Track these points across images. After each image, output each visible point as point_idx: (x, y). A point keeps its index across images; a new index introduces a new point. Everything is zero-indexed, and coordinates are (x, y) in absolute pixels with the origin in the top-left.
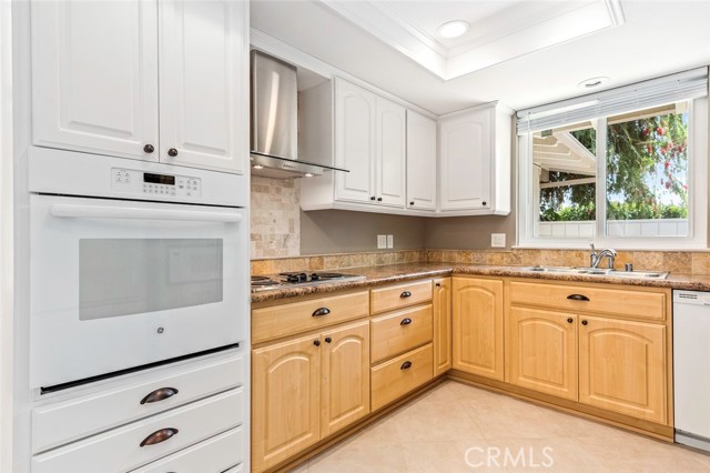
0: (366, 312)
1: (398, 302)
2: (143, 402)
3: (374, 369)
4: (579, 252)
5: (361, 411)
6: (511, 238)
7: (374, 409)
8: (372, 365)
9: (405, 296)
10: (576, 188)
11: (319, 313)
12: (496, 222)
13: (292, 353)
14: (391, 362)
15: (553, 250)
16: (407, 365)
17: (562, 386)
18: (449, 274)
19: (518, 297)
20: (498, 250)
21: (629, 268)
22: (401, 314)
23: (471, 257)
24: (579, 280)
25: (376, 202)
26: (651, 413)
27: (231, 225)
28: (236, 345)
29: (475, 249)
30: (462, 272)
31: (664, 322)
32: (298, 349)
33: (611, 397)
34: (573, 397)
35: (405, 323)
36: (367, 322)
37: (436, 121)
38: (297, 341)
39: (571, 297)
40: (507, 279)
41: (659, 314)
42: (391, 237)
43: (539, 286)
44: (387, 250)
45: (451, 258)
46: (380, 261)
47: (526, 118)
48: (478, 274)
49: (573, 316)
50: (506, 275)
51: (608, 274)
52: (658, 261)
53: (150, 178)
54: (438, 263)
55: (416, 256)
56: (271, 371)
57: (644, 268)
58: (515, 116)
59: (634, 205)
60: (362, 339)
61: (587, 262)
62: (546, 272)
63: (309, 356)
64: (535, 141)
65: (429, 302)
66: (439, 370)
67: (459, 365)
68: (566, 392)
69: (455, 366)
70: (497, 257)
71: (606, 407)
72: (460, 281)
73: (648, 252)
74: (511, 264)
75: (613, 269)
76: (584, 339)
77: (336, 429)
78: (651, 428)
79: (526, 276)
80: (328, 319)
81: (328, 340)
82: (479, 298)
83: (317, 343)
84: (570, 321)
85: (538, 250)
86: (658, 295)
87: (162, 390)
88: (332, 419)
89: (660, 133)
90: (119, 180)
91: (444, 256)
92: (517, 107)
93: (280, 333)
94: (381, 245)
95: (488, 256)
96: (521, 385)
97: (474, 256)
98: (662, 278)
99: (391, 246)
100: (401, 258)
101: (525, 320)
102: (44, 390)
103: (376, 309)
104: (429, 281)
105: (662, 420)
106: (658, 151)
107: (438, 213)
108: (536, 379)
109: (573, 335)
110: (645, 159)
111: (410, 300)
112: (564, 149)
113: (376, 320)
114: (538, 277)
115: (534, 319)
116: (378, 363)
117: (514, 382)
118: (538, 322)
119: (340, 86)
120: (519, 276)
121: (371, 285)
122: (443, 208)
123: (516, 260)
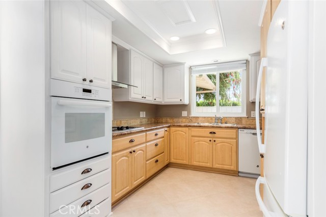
0: (145, 141)
1: (154, 137)
2: (82, 173)
3: (147, 162)
4: (211, 118)
5: (143, 178)
6: (189, 113)
7: (147, 178)
8: (146, 161)
9: (156, 135)
10: (206, 94)
11: (131, 141)
12: (184, 107)
13: (123, 157)
14: (152, 160)
15: (203, 117)
16: (157, 161)
17: (207, 163)
18: (169, 127)
19: (193, 134)
20: (185, 117)
21: (226, 123)
22: (155, 142)
23: (174, 120)
24: (213, 127)
25: (144, 99)
26: (233, 168)
27: (107, 108)
28: (107, 153)
29: (176, 117)
30: (174, 126)
31: (236, 139)
32: (125, 155)
33: (221, 164)
34: (211, 166)
35: (156, 145)
36: (145, 145)
37: (162, 67)
38: (125, 152)
39: (211, 133)
40: (190, 128)
41: (235, 137)
42: (145, 112)
43: (200, 129)
44: (143, 118)
45: (167, 121)
46: (141, 122)
47: (194, 69)
48: (180, 126)
49: (211, 139)
50: (190, 126)
51: (220, 125)
52: (234, 120)
53: (85, 90)
54: (162, 123)
55: (153, 120)
56: (117, 163)
57: (230, 123)
58: (190, 68)
59: (224, 101)
60: (144, 151)
61: (214, 121)
62: (202, 125)
63: (128, 157)
64: (197, 77)
65: (163, 137)
66: (166, 163)
67: (173, 160)
68: (209, 165)
69: (171, 161)
70: (184, 120)
71: (220, 168)
72: (173, 129)
73: (231, 117)
74: (189, 122)
75: (222, 123)
76: (214, 146)
77: (136, 185)
78: (232, 172)
79: (196, 126)
80: (134, 143)
81: (134, 151)
82: (180, 135)
83: (131, 152)
84: (210, 141)
85: (198, 117)
86: (234, 131)
87: (86, 169)
88: (135, 181)
89: (232, 76)
90: (76, 91)
91: (164, 120)
92: (191, 65)
93: (119, 149)
94: (141, 116)
95: (181, 120)
96: (195, 165)
97: (175, 120)
98: (235, 125)
99: (145, 116)
100: (148, 121)
101: (196, 142)
102: (54, 169)
103: (148, 140)
104: (163, 129)
105: (235, 169)
106: (232, 82)
107: (163, 103)
108: (199, 162)
109: (211, 145)
110: (227, 85)
111: (158, 136)
112: (204, 80)
113: (148, 144)
114: (200, 126)
115: (199, 141)
116: (148, 160)
117: (192, 164)
118: (200, 142)
119: (132, 52)
120: (194, 126)
121: (146, 131)
122: (165, 101)
123: (191, 121)
